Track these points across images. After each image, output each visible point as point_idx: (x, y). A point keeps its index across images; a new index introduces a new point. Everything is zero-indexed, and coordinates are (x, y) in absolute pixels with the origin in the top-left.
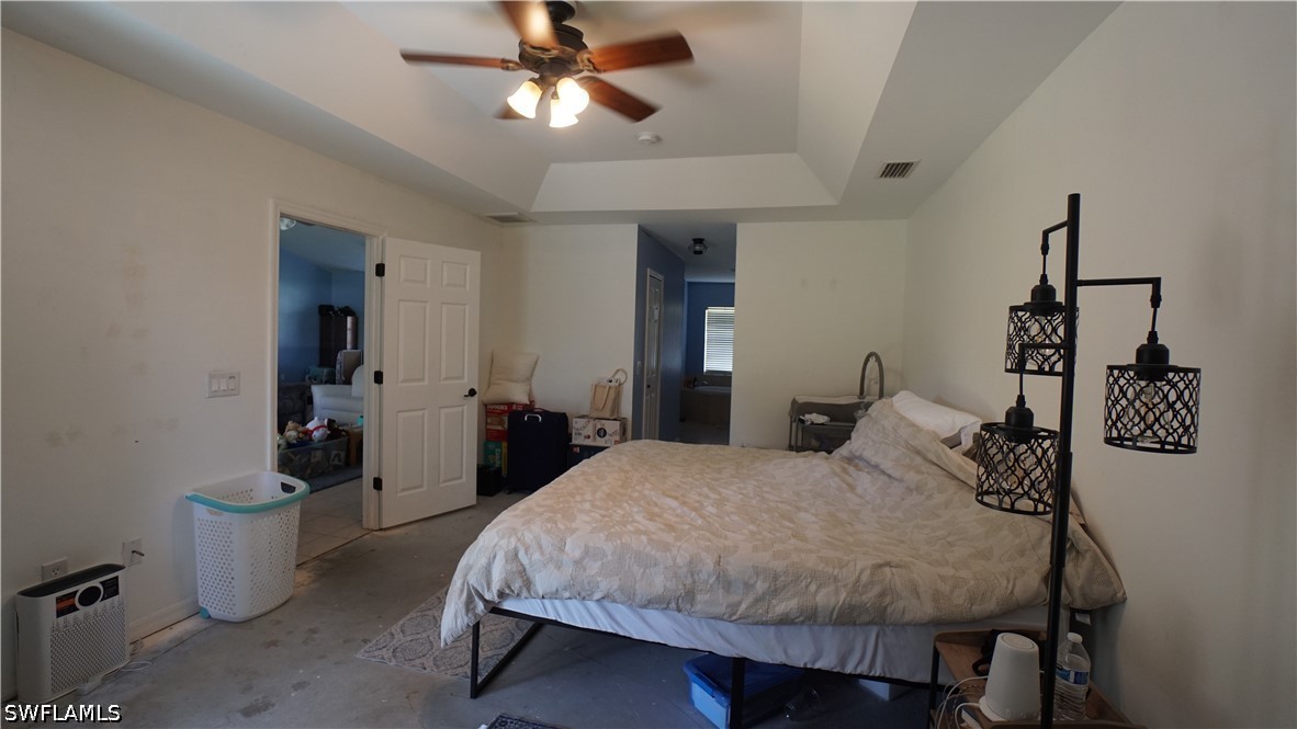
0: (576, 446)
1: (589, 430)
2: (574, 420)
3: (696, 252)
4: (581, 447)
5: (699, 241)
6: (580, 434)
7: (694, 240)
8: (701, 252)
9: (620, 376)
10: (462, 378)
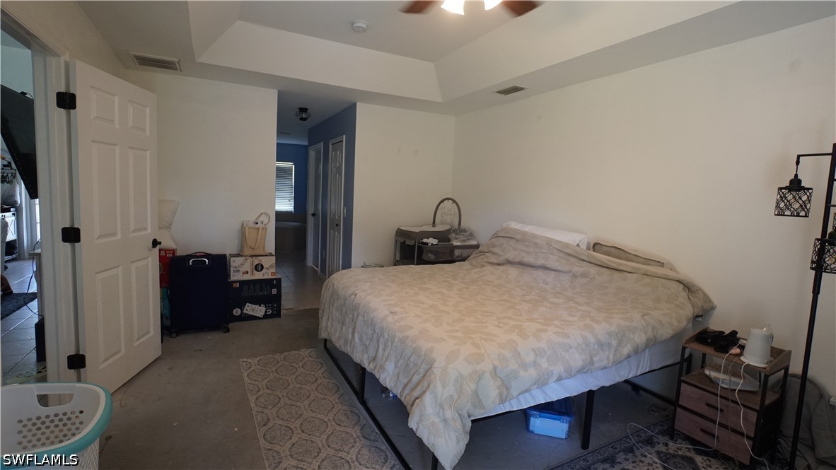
0: (236, 282)
1: (248, 266)
2: (232, 259)
3: (302, 119)
4: (241, 282)
5: (303, 110)
6: (238, 271)
7: (300, 109)
8: (305, 119)
9: (263, 218)
10: (145, 229)
